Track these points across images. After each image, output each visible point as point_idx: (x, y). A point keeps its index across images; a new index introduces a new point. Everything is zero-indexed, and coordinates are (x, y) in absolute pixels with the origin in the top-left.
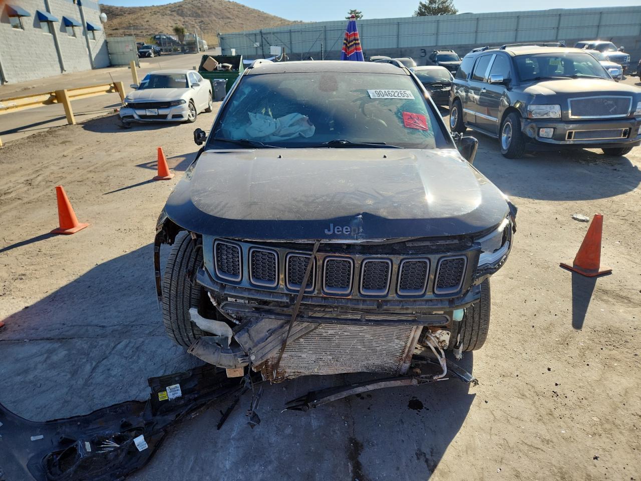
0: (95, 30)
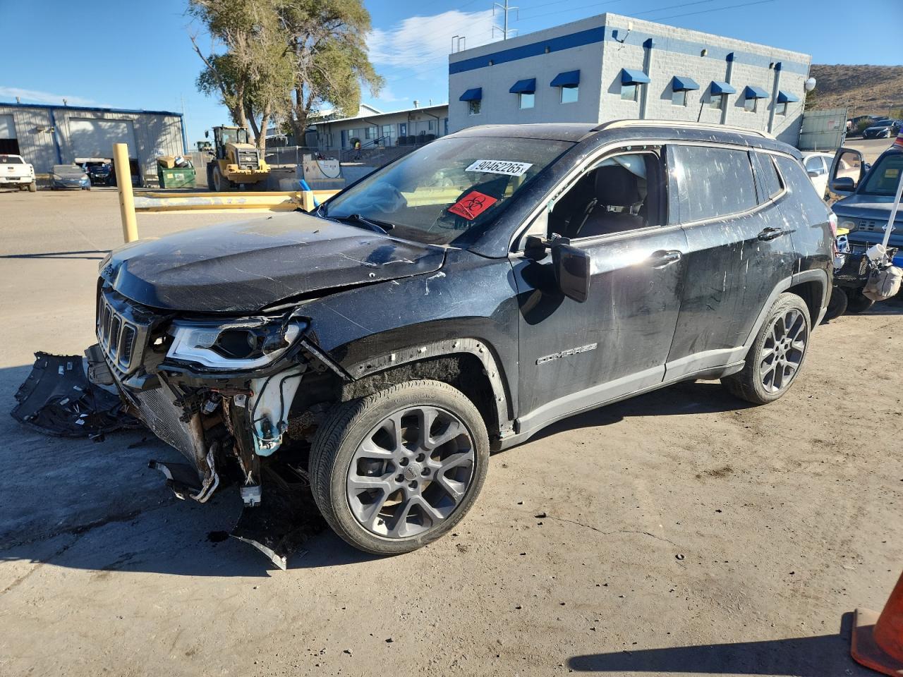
0: (790, 102)
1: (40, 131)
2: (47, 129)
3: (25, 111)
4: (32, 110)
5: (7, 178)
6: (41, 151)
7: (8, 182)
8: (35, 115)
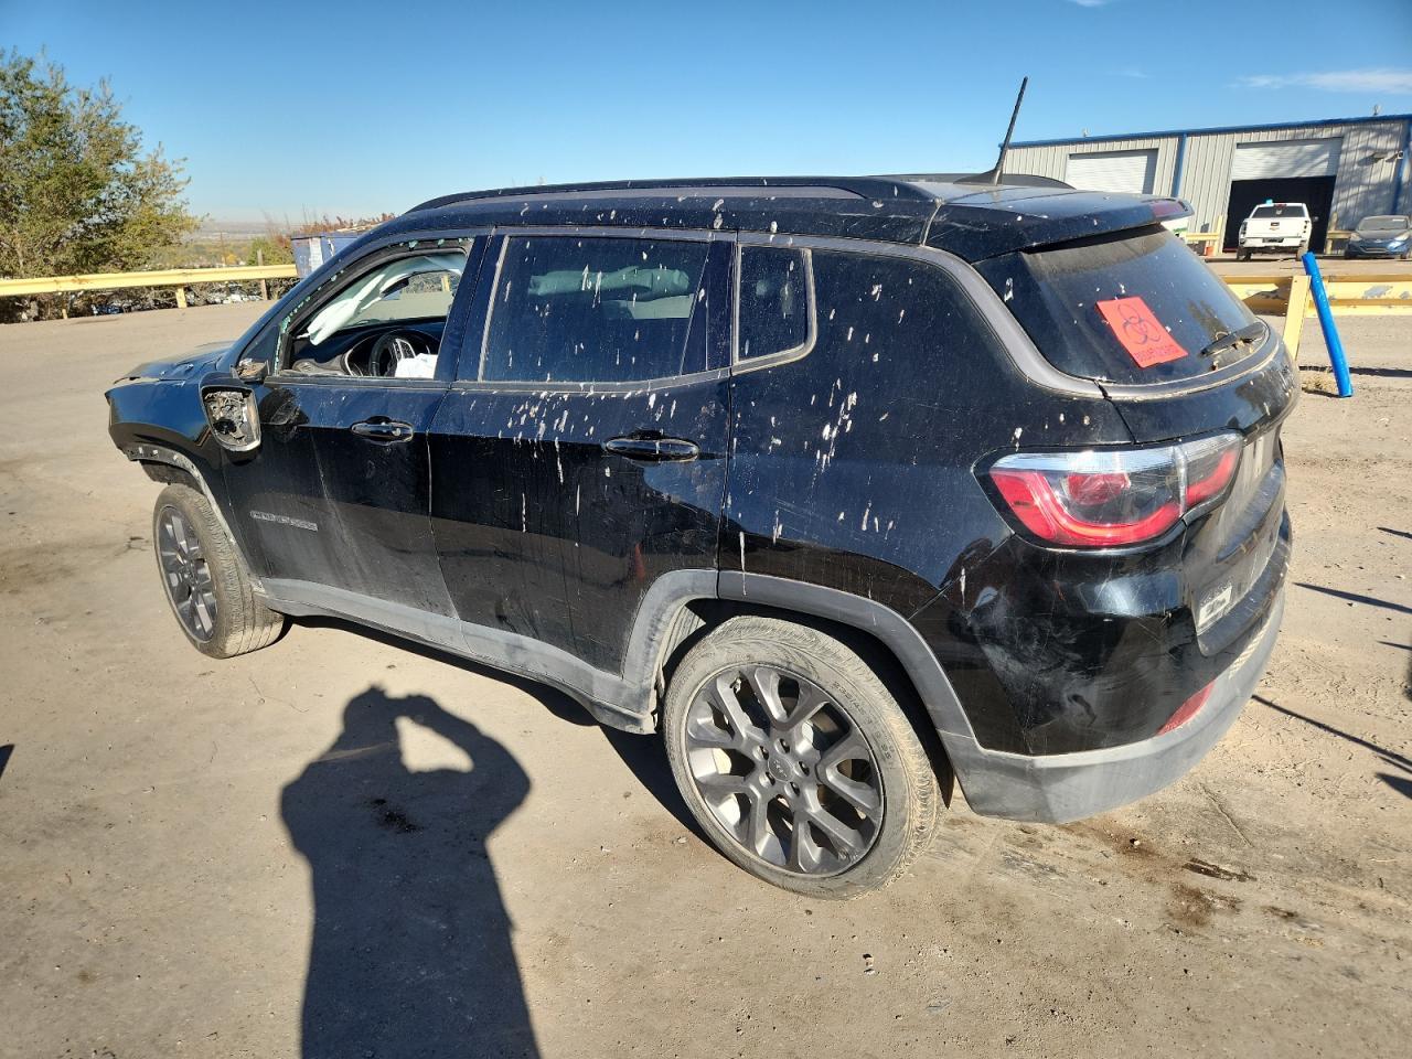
1: (1377, 160)
2: (1390, 155)
3: (1366, 129)
4: (1378, 126)
5: (1264, 240)
6: (1368, 193)
7: (1264, 245)
8: (1380, 133)
